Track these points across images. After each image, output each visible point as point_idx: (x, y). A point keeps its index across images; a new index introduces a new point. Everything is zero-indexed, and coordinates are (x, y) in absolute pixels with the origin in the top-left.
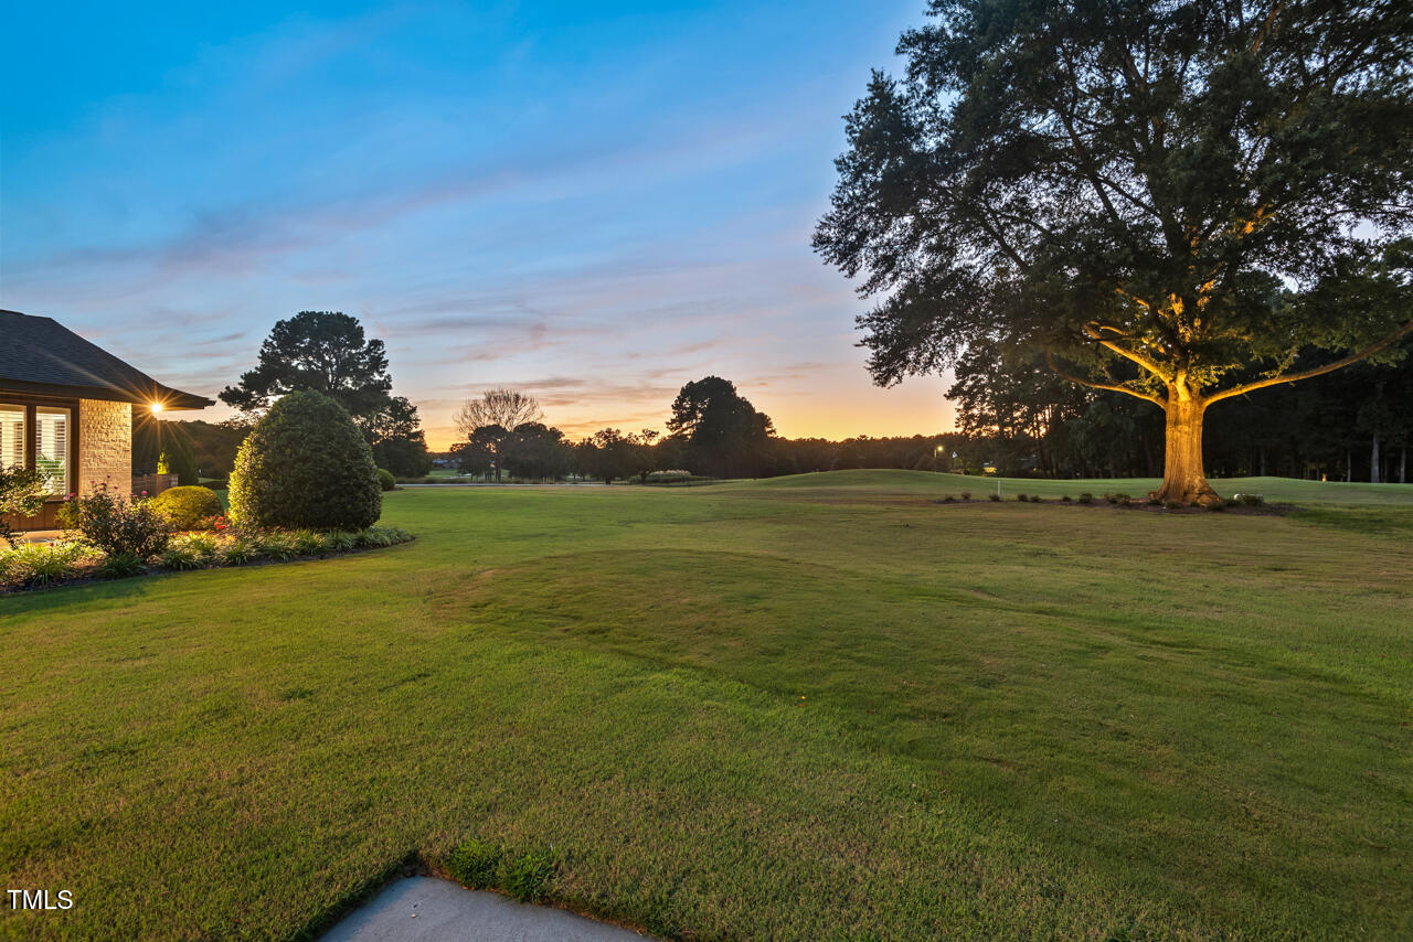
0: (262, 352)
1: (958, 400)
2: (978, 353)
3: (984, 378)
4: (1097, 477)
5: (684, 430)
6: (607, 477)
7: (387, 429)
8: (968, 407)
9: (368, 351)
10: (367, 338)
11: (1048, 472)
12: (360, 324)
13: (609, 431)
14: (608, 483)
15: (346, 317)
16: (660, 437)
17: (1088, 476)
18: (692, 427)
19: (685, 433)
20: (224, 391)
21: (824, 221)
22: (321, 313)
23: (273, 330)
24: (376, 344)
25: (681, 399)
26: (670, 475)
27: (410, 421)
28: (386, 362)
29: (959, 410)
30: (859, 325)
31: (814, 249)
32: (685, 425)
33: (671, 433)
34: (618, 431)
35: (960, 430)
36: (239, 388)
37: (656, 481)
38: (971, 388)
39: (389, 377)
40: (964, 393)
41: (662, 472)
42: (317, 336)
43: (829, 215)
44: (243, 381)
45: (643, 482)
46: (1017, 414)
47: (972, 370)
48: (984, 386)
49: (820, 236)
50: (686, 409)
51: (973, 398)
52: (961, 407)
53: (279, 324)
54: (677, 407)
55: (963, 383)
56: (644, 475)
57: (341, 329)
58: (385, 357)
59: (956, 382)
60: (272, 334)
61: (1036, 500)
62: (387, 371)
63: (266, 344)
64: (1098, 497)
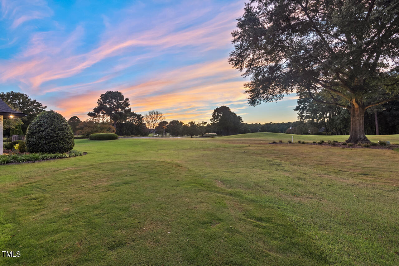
0: (98, 102)
1: (298, 111)
2: (305, 96)
3: (307, 104)
4: (344, 134)
5: (215, 121)
6: (191, 135)
7: (136, 123)
8: (302, 113)
9: (125, 101)
10: (125, 98)
11: (328, 133)
12: (122, 94)
13: (192, 122)
14: (192, 137)
15: (119, 92)
16: (207, 124)
17: (341, 134)
18: (218, 121)
19: (216, 122)
20: (89, 113)
21: (232, 53)
22: (112, 92)
23: (101, 97)
24: (127, 99)
25: (214, 113)
26: (210, 134)
27: (142, 120)
28: (129, 104)
29: (298, 114)
30: (245, 86)
31: (229, 63)
32: (215, 120)
33: (211, 123)
34: (195, 122)
35: (299, 120)
36: (93, 112)
37: (207, 136)
38: (303, 107)
39: (130, 108)
40: (301, 109)
41: (208, 134)
42: (112, 98)
43: (233, 52)
44: (93, 110)
45: (203, 137)
46: (318, 115)
47: (302, 102)
48: (307, 106)
49: (231, 59)
50: (216, 115)
51: (303, 110)
52: (300, 113)
53: (102, 95)
54: (213, 115)
55: (300, 106)
56: (203, 135)
57: (118, 96)
58: (129, 103)
59: (297, 105)
60: (100, 98)
61: (303, 143)
62: (130, 107)
63: (99, 100)
64: (326, 142)
